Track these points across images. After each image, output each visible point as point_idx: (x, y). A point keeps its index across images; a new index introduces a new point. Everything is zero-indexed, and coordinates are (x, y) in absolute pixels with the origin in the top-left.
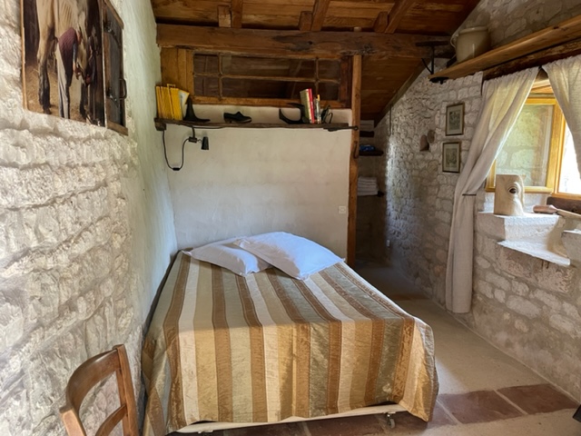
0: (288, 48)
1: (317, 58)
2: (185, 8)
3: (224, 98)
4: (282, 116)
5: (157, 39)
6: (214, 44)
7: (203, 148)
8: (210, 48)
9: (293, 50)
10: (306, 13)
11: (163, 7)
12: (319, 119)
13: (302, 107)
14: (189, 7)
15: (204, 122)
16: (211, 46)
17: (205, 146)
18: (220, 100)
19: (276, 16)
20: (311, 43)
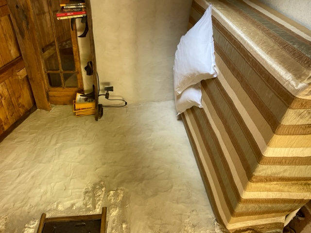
0: (27, 27)
2: (22, 96)
3: (76, 70)
4: (84, 35)
5: (47, 111)
6: (40, 81)
7: (112, 91)
8: (44, 83)
9: (28, 24)
11: (26, 106)
12: (82, 6)
14: (20, 94)
16: (42, 82)
17: (110, 89)
18: (78, 73)
19: (5, 35)
20: (17, 7)
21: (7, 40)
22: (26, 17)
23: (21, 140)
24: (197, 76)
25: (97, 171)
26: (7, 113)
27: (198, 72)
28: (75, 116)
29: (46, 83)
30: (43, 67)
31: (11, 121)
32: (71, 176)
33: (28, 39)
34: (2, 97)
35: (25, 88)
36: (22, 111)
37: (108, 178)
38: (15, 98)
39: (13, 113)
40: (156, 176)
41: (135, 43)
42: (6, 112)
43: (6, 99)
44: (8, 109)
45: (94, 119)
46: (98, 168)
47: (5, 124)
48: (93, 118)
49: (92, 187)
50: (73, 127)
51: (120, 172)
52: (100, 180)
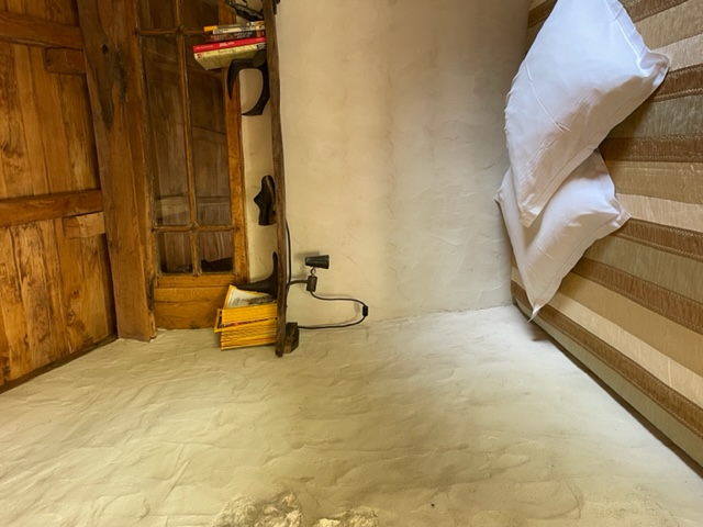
0: (122, 98)
1: (136, 33)
2: (81, 294)
3: (234, 222)
4: (257, 110)
5: (142, 340)
6: (136, 244)
7: (326, 266)
9: (124, 89)
10: (48, 62)
11: (89, 328)
12: (256, 26)
13: (236, 65)
14: (79, 287)
15: (278, 260)
16: (141, 249)
17: (321, 262)
18: (237, 229)
19: (66, 124)
20: (105, 49)
21: (68, 138)
22: (123, 73)
23: (46, 397)
24: (596, 108)
25: (270, 463)
26: (29, 328)
27: (597, 92)
28: (219, 350)
29: (150, 253)
30: (147, 210)
31: (37, 357)
32: (174, 480)
33: (120, 129)
34: (24, 275)
35: (96, 276)
36: (75, 338)
37: (311, 485)
38: (63, 293)
39: (48, 334)
40: (502, 470)
41: (387, 137)
42: (25, 324)
43: (36, 285)
44: (35, 316)
45: (273, 353)
46: (276, 456)
47: (16, 358)
48: (271, 352)
49: (250, 513)
50: (209, 370)
51: (355, 466)
52: (281, 489)
